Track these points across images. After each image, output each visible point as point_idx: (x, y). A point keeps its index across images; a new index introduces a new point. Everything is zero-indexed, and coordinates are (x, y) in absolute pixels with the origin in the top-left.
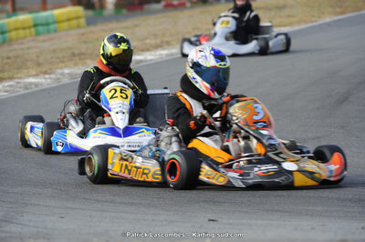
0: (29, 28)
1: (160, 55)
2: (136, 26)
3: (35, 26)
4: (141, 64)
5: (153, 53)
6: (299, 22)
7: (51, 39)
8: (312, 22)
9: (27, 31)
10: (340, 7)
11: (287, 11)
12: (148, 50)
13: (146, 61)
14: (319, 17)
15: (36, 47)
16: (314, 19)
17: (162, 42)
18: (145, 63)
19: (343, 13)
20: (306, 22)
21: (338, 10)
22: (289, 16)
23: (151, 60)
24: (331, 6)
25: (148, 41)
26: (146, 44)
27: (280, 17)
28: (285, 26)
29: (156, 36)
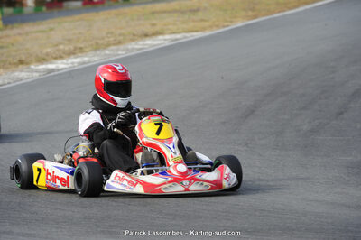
1: (73, 63)
2: (51, 29)
4: (52, 74)
5: (65, 61)
6: (211, 27)
8: (224, 27)
10: (253, 10)
11: (200, 15)
12: (61, 57)
13: (58, 70)
14: (231, 22)
16: (226, 24)
17: (75, 48)
18: (56, 73)
19: (255, 17)
20: (218, 26)
21: (250, 13)
22: (202, 20)
23: (62, 69)
24: (244, 10)
25: (62, 47)
26: (59, 50)
27: (194, 21)
28: (197, 31)
29: (70, 40)
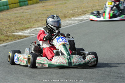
0: (17, 3)
3: (20, 2)
7: (30, 9)
9: (16, 4)
15: (26, 12)
